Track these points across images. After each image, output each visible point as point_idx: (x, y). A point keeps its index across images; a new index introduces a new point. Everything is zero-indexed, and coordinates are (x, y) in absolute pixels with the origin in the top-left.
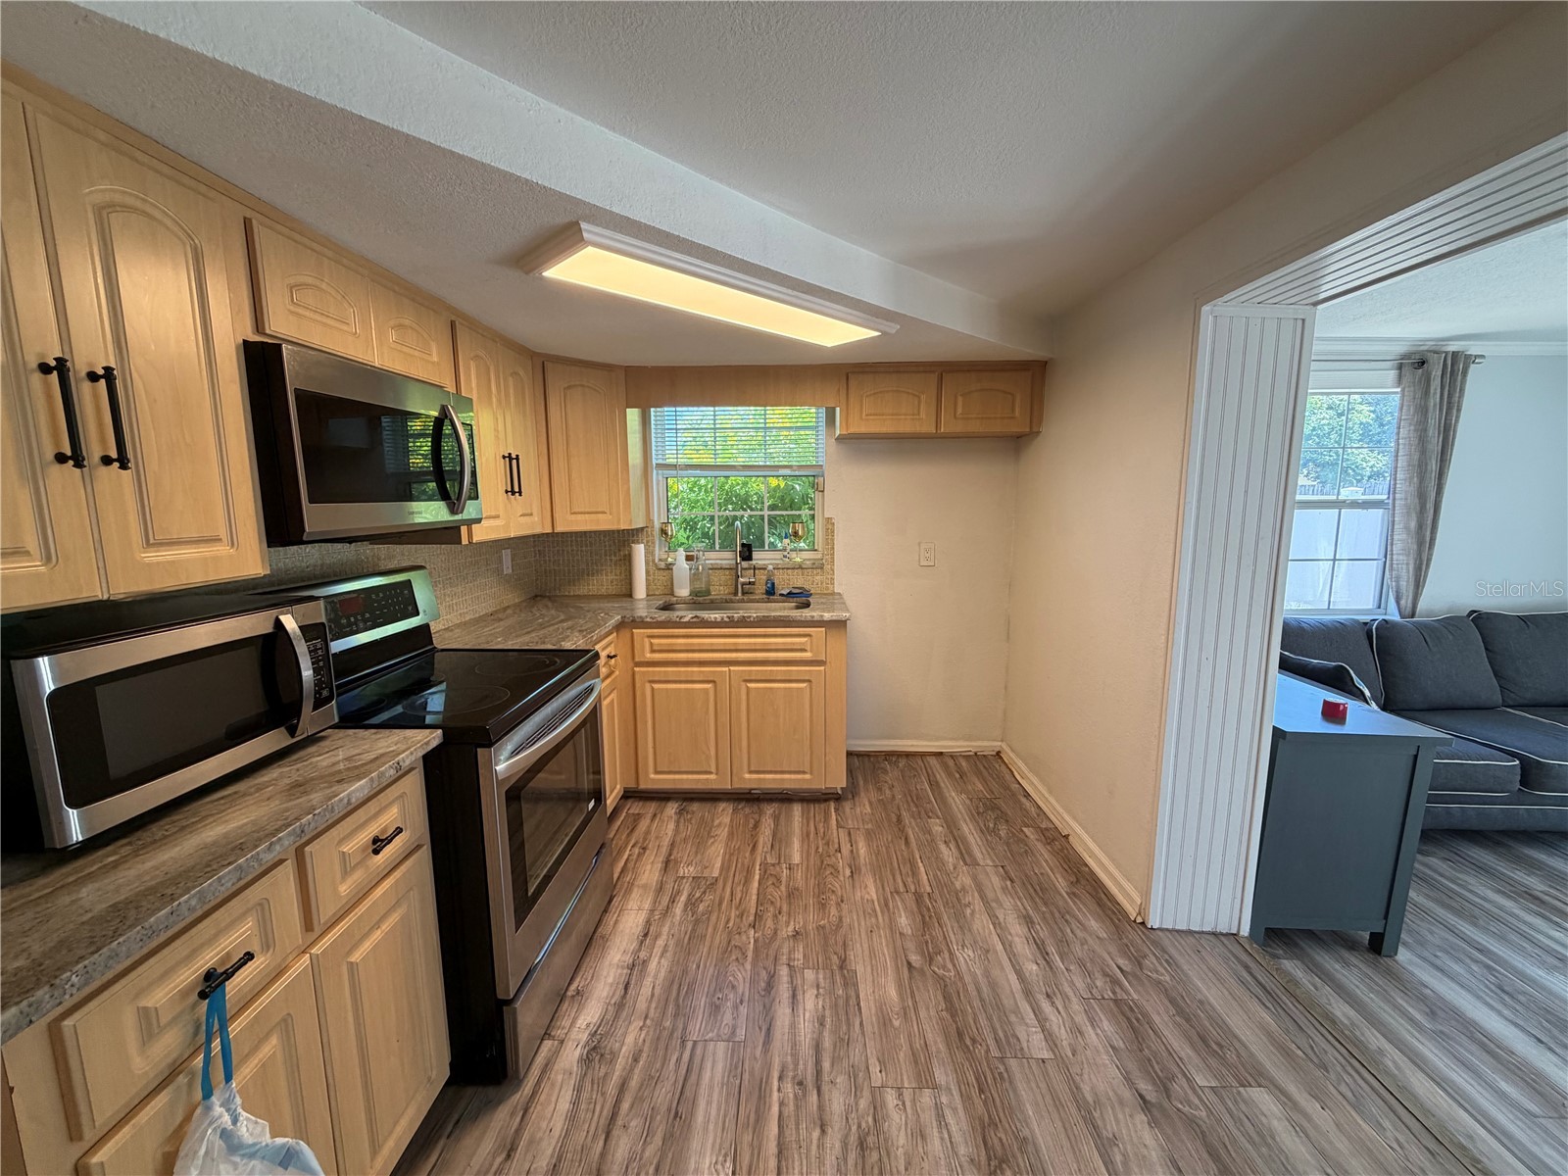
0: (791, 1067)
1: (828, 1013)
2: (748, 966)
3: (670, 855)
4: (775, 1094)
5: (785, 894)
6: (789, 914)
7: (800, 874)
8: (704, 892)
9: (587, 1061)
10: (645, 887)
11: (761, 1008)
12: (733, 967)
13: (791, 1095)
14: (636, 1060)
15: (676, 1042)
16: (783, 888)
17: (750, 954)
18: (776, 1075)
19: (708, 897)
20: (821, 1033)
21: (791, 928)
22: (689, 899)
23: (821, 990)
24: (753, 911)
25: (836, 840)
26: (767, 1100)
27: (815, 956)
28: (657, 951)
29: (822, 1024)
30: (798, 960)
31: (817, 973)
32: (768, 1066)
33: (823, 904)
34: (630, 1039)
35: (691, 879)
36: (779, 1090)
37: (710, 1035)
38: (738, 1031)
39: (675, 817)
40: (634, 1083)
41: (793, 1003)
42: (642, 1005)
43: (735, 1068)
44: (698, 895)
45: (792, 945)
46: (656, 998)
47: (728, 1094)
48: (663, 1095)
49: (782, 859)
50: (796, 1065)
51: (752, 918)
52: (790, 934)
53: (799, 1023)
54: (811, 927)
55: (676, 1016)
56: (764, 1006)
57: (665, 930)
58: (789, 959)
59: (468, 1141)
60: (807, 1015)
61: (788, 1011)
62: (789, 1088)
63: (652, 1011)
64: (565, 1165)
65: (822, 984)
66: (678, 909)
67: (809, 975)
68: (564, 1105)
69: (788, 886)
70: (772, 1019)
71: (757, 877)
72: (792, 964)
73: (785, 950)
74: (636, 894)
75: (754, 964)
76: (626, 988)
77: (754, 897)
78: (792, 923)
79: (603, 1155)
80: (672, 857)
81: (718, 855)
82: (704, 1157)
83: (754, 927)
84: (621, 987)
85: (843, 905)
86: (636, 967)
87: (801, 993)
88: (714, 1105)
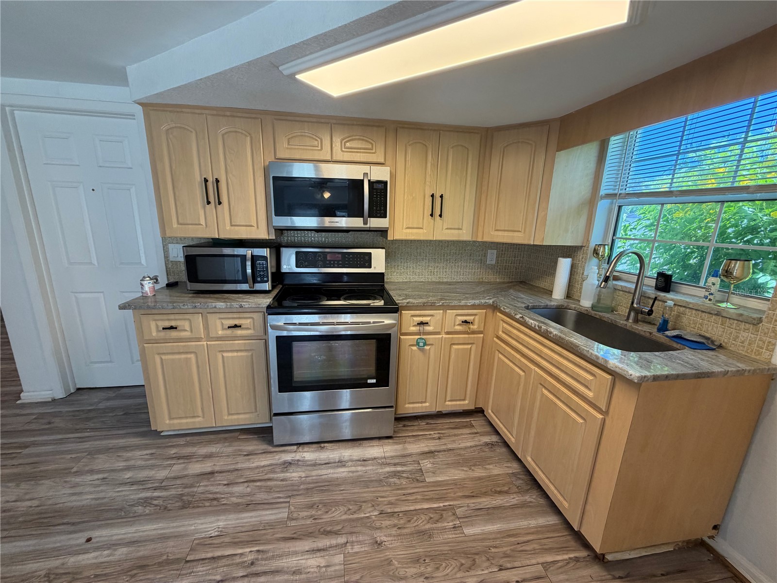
0: (265, 556)
1: (303, 576)
2: (344, 517)
3: (438, 452)
4: (248, 550)
5: (423, 528)
6: (400, 535)
7: (451, 536)
8: (408, 478)
9: (285, 463)
10: (405, 449)
11: (310, 531)
12: (342, 509)
13: (246, 559)
14: (282, 480)
15: (290, 494)
16: (428, 526)
17: (356, 516)
18: (261, 548)
19: (404, 482)
20: (287, 573)
21: (385, 539)
22: (399, 472)
23: (324, 569)
24: (396, 510)
25: (516, 564)
26: (246, 546)
27: (357, 561)
28: (353, 469)
29: (294, 573)
30: (352, 548)
31: (340, 564)
32: (268, 542)
33: (418, 560)
34: (294, 474)
35: (419, 468)
36: (251, 551)
37: (293, 508)
38: (295, 521)
39: (481, 443)
40: (269, 483)
41: (313, 550)
42: (314, 473)
43: (271, 525)
44: (404, 475)
45: (367, 542)
46: (318, 477)
47: (254, 525)
48: (261, 496)
49: (464, 520)
50: (266, 559)
51: (389, 511)
52: (378, 539)
53: (296, 557)
54: (389, 554)
55: (307, 489)
56: (311, 533)
57: (371, 468)
58: (353, 542)
59: (255, 442)
60: (304, 561)
61: (307, 548)
62: (251, 557)
63: (311, 478)
64: (236, 472)
65: (329, 569)
66: (388, 469)
67: (339, 558)
68: (263, 464)
69: (430, 529)
70: (300, 539)
71: (435, 505)
72: (348, 544)
73: (361, 538)
74: (399, 447)
75: (345, 521)
76: (325, 464)
77: (412, 508)
78: (390, 539)
79: (237, 483)
80: (436, 453)
81: (449, 477)
82: (223, 522)
83: (381, 514)
84: (327, 462)
85: (422, 579)
86: (341, 463)
87: (322, 555)
88: (249, 520)
